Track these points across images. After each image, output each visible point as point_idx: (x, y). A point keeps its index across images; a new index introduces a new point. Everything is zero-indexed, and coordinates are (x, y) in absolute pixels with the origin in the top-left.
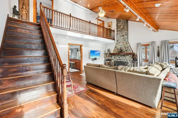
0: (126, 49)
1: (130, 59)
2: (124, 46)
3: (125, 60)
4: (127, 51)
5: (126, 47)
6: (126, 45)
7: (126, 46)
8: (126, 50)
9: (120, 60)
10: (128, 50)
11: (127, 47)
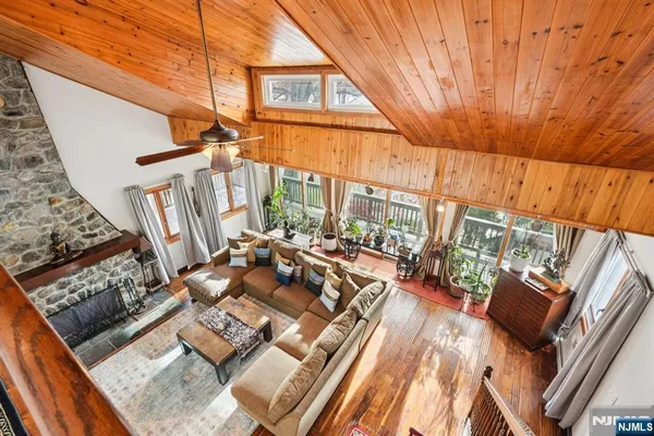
0: (83, 229)
1: (126, 262)
2: (66, 218)
3: (102, 278)
4: (95, 235)
5: (78, 222)
6: (75, 209)
7: (80, 212)
8: (88, 232)
9: (72, 292)
10: (97, 231)
11: (85, 215)
